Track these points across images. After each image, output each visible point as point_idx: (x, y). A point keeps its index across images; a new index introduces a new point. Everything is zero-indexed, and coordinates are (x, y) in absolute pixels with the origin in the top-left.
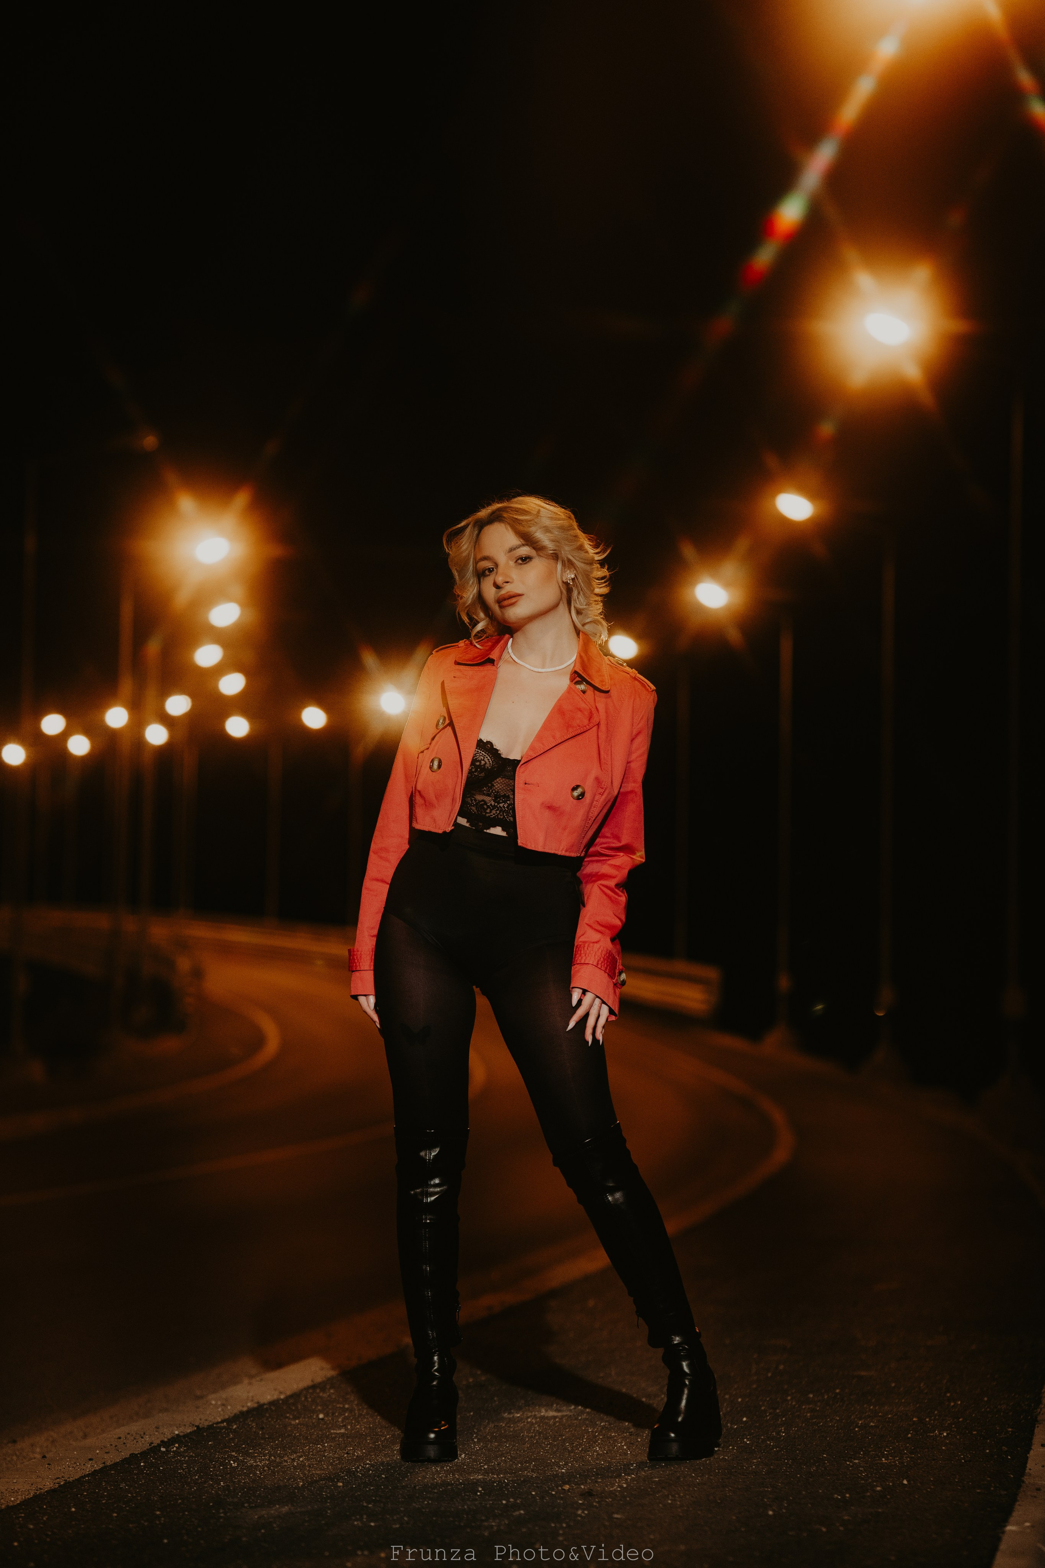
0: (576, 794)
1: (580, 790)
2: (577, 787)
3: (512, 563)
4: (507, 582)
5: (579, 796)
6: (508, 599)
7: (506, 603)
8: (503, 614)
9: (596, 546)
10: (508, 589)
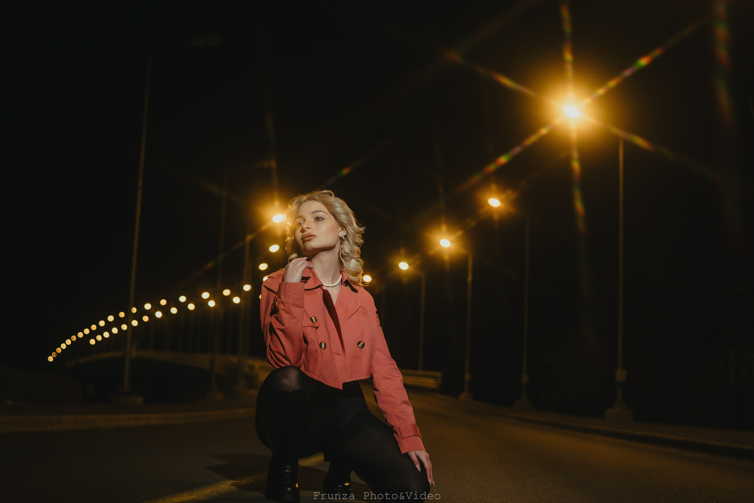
0: (360, 346)
1: (362, 343)
2: (359, 343)
3: (313, 220)
4: (309, 228)
5: (362, 346)
6: (308, 237)
7: (306, 239)
8: (304, 245)
9: (357, 224)
10: (308, 231)
